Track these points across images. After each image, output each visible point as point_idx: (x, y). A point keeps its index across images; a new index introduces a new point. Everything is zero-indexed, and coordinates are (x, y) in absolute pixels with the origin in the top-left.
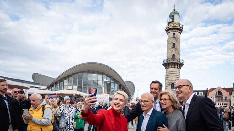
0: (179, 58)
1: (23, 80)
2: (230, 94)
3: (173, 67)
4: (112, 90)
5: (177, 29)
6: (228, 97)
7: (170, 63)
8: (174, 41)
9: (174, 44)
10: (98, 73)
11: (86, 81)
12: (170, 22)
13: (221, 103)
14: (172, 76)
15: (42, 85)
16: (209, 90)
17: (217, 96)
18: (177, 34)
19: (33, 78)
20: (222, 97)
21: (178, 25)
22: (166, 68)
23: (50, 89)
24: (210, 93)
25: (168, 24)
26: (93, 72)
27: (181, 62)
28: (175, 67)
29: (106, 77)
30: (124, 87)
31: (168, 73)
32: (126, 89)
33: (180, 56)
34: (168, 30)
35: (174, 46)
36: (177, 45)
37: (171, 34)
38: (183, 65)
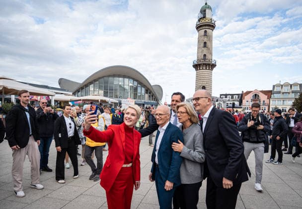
0: (210, 58)
1: (49, 86)
2: (269, 98)
3: (204, 68)
4: (139, 94)
5: (209, 25)
6: (267, 101)
7: (201, 64)
8: (205, 39)
9: (205, 43)
10: (124, 77)
11: (111, 85)
12: (201, 18)
15: (68, 91)
16: (245, 93)
17: (253, 100)
18: (209, 31)
19: (60, 84)
20: (260, 101)
21: (210, 21)
22: (197, 70)
23: (76, 95)
24: (245, 97)
25: (199, 20)
26: (119, 76)
27: (213, 63)
28: (206, 69)
29: (132, 80)
30: (151, 91)
31: (198, 75)
32: (154, 93)
33: (212, 56)
34: (198, 27)
35: (205, 44)
36: (208, 44)
37: (202, 32)
38: (216, 65)
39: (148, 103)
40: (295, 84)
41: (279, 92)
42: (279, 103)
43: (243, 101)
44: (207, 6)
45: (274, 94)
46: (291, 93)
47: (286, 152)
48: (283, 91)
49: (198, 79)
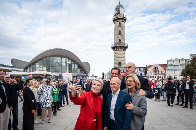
0: (124, 42)
2: (165, 69)
3: (120, 49)
4: (73, 69)
6: (163, 72)
7: (117, 46)
8: (120, 29)
9: (120, 32)
10: (62, 56)
11: (52, 63)
12: (116, 14)
13: (157, 76)
14: (119, 57)
15: (20, 68)
16: (148, 66)
17: (154, 71)
18: (122, 23)
19: (12, 63)
20: (159, 72)
21: (123, 16)
22: (114, 50)
23: (26, 71)
24: (149, 69)
25: (115, 15)
26: (58, 56)
27: (126, 45)
28: (121, 50)
29: (68, 59)
30: (82, 67)
31: (116, 54)
32: (84, 68)
33: (125, 40)
34: (114, 20)
35: (120, 33)
36: (122, 32)
37: (117, 23)
38: (128, 47)
39: (79, 76)
40: (182, 60)
41: (171, 65)
42: (172, 72)
43: (147, 72)
44: (120, 5)
45: (168, 66)
46: (179, 66)
47: (183, 106)
48: (174, 64)
49: (116, 57)
